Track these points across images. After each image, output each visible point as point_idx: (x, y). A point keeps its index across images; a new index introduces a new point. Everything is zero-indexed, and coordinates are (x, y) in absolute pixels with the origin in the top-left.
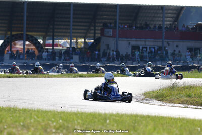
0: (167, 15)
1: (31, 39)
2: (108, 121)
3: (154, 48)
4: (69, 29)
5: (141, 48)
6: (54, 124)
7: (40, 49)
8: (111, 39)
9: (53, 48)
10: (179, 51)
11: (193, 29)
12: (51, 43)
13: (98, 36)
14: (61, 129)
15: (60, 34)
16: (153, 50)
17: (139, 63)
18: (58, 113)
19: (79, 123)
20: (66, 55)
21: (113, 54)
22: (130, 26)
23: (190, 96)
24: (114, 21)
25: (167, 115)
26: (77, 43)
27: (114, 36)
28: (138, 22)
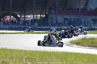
0: (81, 3)
1: (14, 15)
2: (52, 55)
3: (75, 19)
4: (33, 10)
5: (69, 19)
6: (25, 56)
7: (18, 20)
8: (54, 15)
9: (25, 19)
10: (88, 21)
11: (94, 10)
12: (24, 17)
13: (47, 13)
14: (28, 59)
15: (28, 12)
16: (74, 20)
17: (67, 27)
18: (27, 51)
19: (37, 56)
20: (31, 23)
21: (55, 22)
22: (63, 9)
23: (93, 43)
24: (55, 6)
25: (81, 53)
26: (37, 17)
27: (55, 14)
28: (67, 7)
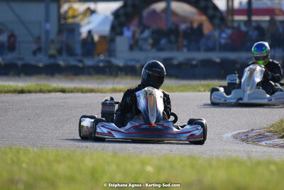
7: (217, 21)
9: (249, 20)
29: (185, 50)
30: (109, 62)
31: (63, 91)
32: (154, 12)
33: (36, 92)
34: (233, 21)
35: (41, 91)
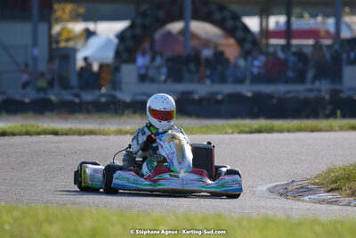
9: (288, 44)
29: (208, 82)
30: (113, 97)
31: (55, 133)
32: (169, 34)
33: (21, 134)
34: (268, 45)
35: (28, 133)
